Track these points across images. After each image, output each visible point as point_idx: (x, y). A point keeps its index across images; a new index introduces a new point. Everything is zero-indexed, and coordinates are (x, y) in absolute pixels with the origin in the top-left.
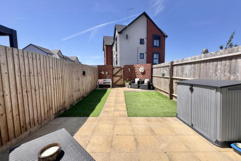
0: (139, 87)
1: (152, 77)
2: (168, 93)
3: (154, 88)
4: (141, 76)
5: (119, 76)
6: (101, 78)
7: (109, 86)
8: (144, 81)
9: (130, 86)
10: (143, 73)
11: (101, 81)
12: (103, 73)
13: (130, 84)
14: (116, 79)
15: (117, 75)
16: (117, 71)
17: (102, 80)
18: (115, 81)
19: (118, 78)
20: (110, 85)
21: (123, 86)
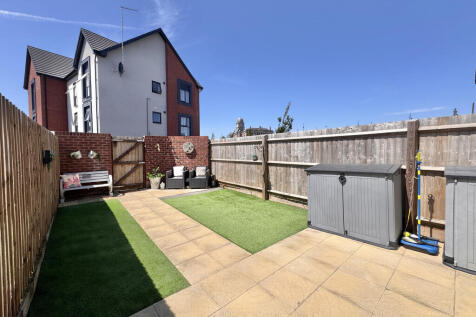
0: (186, 185)
1: (210, 162)
2: (260, 191)
3: (217, 184)
4: (188, 161)
5: (129, 163)
6: (73, 171)
7: (105, 192)
8: (194, 172)
9: (163, 185)
10: (192, 155)
11: (73, 180)
12: (78, 154)
13: (163, 180)
14: (120, 170)
15: (125, 159)
16: (124, 150)
17: (77, 175)
18: (119, 176)
19: (128, 168)
20: (107, 189)
21: (145, 185)
